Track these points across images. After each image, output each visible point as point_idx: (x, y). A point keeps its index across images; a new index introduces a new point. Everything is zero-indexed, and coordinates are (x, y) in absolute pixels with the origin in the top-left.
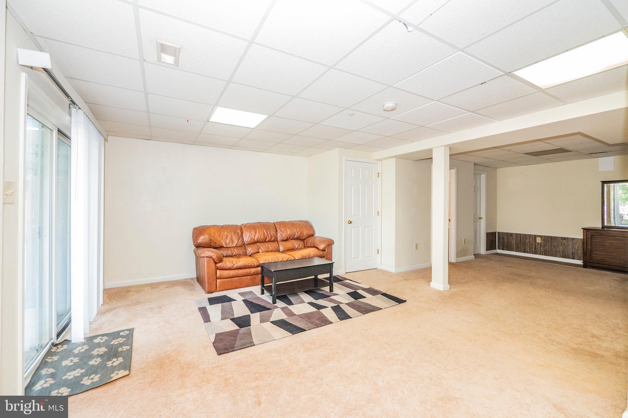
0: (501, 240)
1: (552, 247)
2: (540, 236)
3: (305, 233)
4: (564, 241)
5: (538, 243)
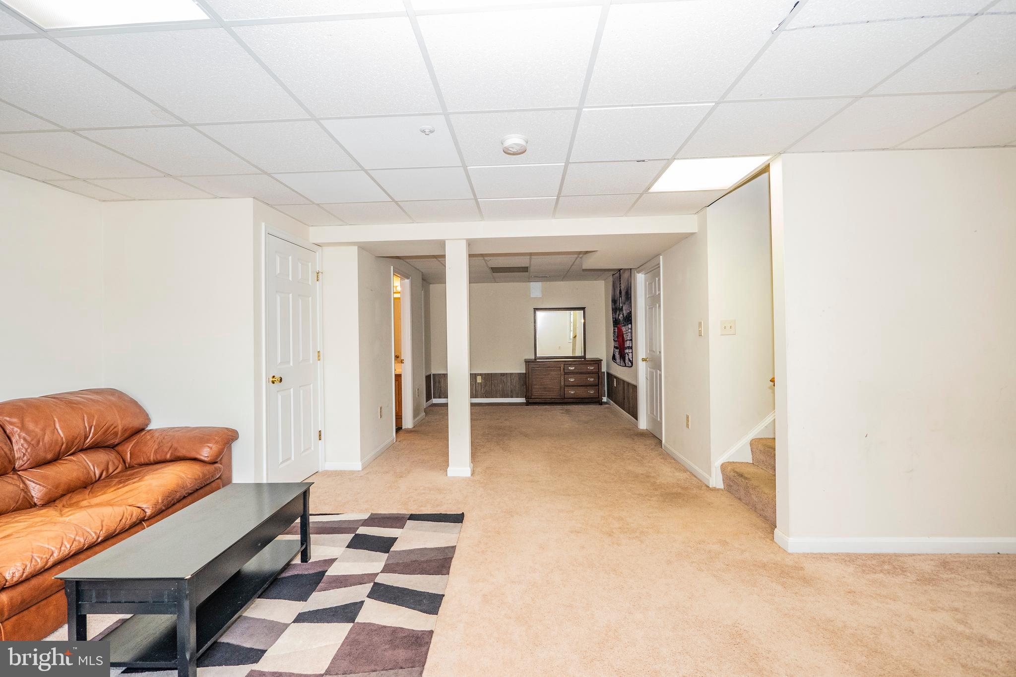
0: (437, 384)
1: (493, 386)
2: (481, 375)
3: (121, 422)
4: (503, 378)
5: (478, 383)
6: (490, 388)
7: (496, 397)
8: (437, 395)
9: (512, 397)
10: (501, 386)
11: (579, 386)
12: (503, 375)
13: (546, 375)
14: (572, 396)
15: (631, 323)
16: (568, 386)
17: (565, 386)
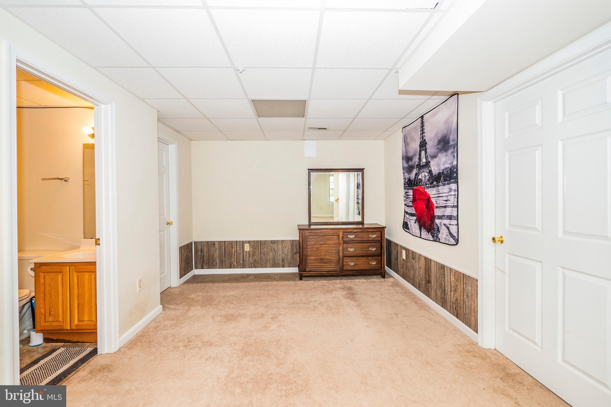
1: (262, 256)
2: (249, 242)
4: (274, 245)
5: (246, 252)
6: (259, 257)
7: (266, 267)
8: (199, 265)
9: (283, 267)
10: (271, 254)
11: (360, 256)
12: (273, 242)
13: (322, 244)
14: (352, 268)
15: (457, 182)
16: (346, 257)
17: (344, 256)
